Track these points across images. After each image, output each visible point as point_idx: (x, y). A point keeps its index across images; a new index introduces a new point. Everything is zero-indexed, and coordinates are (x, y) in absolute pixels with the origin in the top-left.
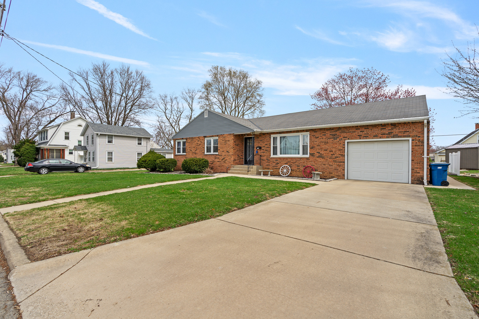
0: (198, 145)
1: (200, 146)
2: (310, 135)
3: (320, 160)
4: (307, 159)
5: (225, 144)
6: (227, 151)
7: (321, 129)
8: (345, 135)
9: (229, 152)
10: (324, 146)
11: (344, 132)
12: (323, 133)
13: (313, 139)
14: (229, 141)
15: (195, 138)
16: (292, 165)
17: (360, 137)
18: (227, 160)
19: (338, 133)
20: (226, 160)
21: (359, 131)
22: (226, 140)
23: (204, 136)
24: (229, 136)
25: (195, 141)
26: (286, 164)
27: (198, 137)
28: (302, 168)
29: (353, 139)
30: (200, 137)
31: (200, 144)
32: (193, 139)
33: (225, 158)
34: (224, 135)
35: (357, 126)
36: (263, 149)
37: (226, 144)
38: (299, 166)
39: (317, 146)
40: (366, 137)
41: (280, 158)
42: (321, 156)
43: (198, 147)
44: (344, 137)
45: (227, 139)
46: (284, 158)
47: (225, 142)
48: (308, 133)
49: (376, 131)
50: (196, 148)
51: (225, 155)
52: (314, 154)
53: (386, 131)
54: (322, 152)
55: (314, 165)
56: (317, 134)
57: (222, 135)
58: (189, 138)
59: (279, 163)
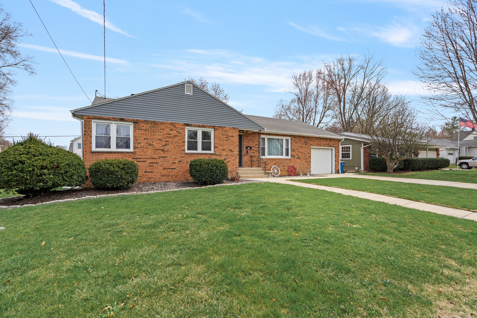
0: (171, 137)
1: (176, 139)
2: (291, 139)
3: (298, 160)
4: (290, 159)
5: (226, 140)
6: (229, 150)
7: (299, 136)
8: (311, 142)
9: (233, 152)
10: (301, 150)
11: (310, 140)
12: (300, 139)
13: (294, 143)
14: (232, 137)
15: (162, 123)
16: (279, 165)
17: (318, 145)
18: (230, 161)
19: (308, 141)
20: (228, 161)
21: (317, 141)
22: (228, 135)
23: (184, 124)
24: (232, 131)
25: (164, 129)
26: (274, 164)
27: (172, 124)
28: (287, 168)
29: (314, 146)
30: (175, 123)
31: (174, 136)
32: (157, 124)
33: (226, 159)
34: (224, 127)
35: (316, 137)
36: (253, 150)
37: (228, 140)
38: (285, 166)
39: (297, 149)
40: (320, 145)
41: (269, 159)
42: (299, 158)
43: (170, 140)
44: (311, 144)
45: (230, 134)
46: (273, 159)
47: (226, 138)
48: (290, 138)
49: (324, 142)
50: (166, 141)
51: (226, 155)
52: (295, 156)
53: (327, 143)
54: (299, 154)
55: (294, 165)
56: (297, 140)
57: (221, 127)
58: (144, 121)
59: (268, 164)
